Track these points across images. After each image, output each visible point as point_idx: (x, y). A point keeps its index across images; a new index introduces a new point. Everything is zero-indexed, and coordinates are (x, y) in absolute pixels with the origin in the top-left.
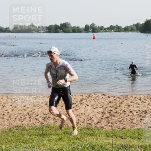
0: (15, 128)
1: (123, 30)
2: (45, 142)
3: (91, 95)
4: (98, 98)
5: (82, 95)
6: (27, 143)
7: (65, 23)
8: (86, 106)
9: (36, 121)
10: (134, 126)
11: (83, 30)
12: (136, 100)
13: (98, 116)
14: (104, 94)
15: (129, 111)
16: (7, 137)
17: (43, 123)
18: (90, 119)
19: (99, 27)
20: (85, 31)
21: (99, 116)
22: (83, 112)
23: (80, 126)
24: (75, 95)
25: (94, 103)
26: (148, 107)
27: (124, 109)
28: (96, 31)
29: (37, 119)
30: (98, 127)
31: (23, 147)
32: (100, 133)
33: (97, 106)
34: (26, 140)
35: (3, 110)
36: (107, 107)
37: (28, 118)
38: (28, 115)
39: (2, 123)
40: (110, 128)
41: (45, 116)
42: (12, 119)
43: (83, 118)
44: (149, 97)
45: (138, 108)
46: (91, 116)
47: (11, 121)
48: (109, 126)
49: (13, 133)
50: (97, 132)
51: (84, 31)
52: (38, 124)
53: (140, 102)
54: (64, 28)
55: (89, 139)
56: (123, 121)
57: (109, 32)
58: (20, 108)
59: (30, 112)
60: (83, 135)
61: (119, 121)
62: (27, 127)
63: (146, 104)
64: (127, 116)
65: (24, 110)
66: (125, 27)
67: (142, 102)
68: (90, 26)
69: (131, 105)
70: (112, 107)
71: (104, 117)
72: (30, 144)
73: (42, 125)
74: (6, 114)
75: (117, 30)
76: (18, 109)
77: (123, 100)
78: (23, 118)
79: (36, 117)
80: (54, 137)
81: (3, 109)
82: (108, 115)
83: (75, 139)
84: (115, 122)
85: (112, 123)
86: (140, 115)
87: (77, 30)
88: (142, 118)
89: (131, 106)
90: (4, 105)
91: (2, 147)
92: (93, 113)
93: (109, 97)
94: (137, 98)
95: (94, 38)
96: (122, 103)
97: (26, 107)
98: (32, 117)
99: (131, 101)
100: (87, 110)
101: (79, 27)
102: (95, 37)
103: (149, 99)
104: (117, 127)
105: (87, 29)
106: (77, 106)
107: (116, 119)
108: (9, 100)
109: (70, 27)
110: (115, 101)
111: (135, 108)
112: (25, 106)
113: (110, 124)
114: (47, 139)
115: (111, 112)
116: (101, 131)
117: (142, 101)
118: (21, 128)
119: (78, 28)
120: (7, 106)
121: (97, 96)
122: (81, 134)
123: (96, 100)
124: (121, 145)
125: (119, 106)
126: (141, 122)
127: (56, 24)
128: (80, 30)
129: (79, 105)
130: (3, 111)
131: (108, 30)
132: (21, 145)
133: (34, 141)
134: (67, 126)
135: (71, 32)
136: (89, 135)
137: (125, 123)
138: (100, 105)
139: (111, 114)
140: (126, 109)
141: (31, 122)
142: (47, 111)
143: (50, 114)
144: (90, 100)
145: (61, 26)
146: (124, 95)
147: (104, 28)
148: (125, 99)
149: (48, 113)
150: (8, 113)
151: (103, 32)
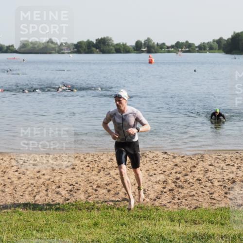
1: (197, 49)
3: (145, 154)
4: (156, 159)
6: (42, 231)
7: (103, 37)
9: (56, 195)
10: (214, 204)
11: (132, 49)
12: (218, 163)
13: (156, 188)
14: (166, 153)
15: (207, 180)
16: (11, 222)
17: (68, 200)
19: (157, 44)
20: (135, 52)
21: (158, 187)
22: (132, 181)
25: (150, 167)
26: (237, 173)
27: (199, 176)
28: (153, 50)
29: (58, 193)
30: (157, 205)
31: (36, 237)
32: (160, 215)
33: (156, 172)
34: (41, 227)
35: (3, 178)
36: (171, 173)
37: (44, 191)
38: (43, 186)
40: (176, 207)
41: (70, 188)
42: (18, 193)
44: (238, 158)
45: (221, 174)
46: (145, 187)
47: (16, 196)
48: (175, 204)
49: (20, 215)
50: (155, 214)
51: (134, 50)
52: (60, 201)
53: (224, 165)
54: (102, 46)
55: (141, 225)
56: (196, 195)
57: (174, 52)
58: (31, 175)
59: (48, 182)
61: (190, 196)
63: (234, 169)
64: (204, 187)
65: (37, 178)
66: (200, 45)
67: (227, 165)
68: (143, 42)
69: (210, 170)
70: (180, 173)
71: (166, 188)
72: (48, 233)
73: (67, 202)
74: (8, 185)
75: (188, 49)
76: (28, 177)
77: (197, 161)
78: (36, 190)
79: (58, 190)
80: (86, 221)
81: (4, 176)
82: (173, 185)
83: (120, 225)
84: (184, 197)
86: (225, 187)
87: (122, 49)
88: (228, 191)
89: (209, 172)
90: (5, 170)
91: (2, 237)
92: (149, 183)
93: (174, 158)
94: (220, 159)
95: (150, 62)
96: (194, 167)
97: (40, 174)
98: (51, 188)
99: (210, 163)
101: (126, 44)
102: (152, 60)
103: (239, 160)
104: (187, 205)
105: (138, 48)
107: (186, 192)
108: (14, 163)
109: (112, 45)
110: (184, 164)
111: (216, 175)
112: (39, 172)
113: (176, 201)
114: (74, 224)
115: (178, 181)
116: (161, 211)
117: (227, 163)
119: (124, 45)
120: (11, 173)
121: (154, 155)
122: (129, 216)
123: (153, 162)
124: (193, 234)
125: (191, 172)
126: (225, 197)
127: (88, 40)
128: (128, 50)
130: (4, 180)
131: (172, 49)
132: (33, 234)
133: (54, 229)
134: (106, 204)
135: (113, 53)
136: (142, 219)
137: (200, 199)
138: (160, 169)
139: (177, 185)
140: (201, 176)
141: (49, 198)
142: (75, 180)
143: (80, 185)
144: (144, 162)
145: (96, 43)
146: (198, 154)
147: (166, 46)
148: (201, 159)
149: (77, 183)
150: (12, 182)
151: (164, 52)
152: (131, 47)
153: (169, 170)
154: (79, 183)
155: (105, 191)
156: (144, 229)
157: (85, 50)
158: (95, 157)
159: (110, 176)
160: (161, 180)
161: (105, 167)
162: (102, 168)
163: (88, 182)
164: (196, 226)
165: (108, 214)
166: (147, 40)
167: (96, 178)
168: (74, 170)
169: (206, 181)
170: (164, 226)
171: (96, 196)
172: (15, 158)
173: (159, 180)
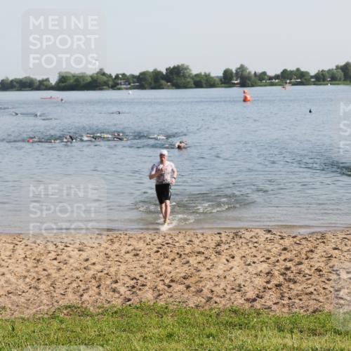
0: (65, 312)
1: (313, 80)
2: (135, 343)
3: (240, 234)
4: (255, 240)
5: (219, 233)
7: (176, 65)
8: (228, 258)
9: (111, 293)
11: (218, 81)
12: (346, 245)
13: (256, 282)
14: (269, 231)
15: (330, 270)
16: (48, 332)
17: (129, 300)
18: (237, 288)
19: (255, 73)
20: (223, 85)
21: (259, 282)
22: (221, 272)
23: (215, 305)
24: (203, 234)
25: (247, 252)
27: (319, 264)
28: (249, 82)
29: (114, 291)
30: (259, 307)
32: (264, 323)
33: (255, 259)
34: (91, 340)
35: (36, 269)
36: (278, 261)
37: (95, 288)
38: (93, 281)
39: (34, 300)
40: (286, 310)
41: (132, 283)
42: (57, 291)
43: (221, 287)
46: (240, 281)
47: (55, 295)
48: (284, 305)
49: (61, 322)
50: (255, 320)
51: (222, 83)
52: (117, 302)
54: (175, 78)
55: (236, 337)
56: (315, 292)
57: (280, 85)
58: (75, 265)
59: (100, 274)
60: (222, 328)
61: (307, 294)
62: (92, 308)
64: (326, 281)
65: (85, 268)
66: (318, 73)
68: (234, 71)
69: (334, 256)
70: (291, 260)
71: (272, 283)
73: (128, 303)
74: (43, 279)
75: (299, 80)
76: (72, 268)
77: (315, 243)
78: (83, 287)
79: (114, 285)
80: (156, 331)
81: (37, 267)
82: (281, 278)
83: (205, 336)
84: (297, 295)
85: (290, 299)
87: (204, 82)
89: (334, 259)
90: (38, 258)
92: (245, 275)
93: (282, 238)
94: (349, 240)
96: (312, 251)
97: (89, 263)
98: (105, 284)
99: (334, 246)
100: (231, 268)
101: (209, 75)
104: (302, 308)
105: (227, 79)
106: (206, 258)
107: (300, 288)
109: (189, 76)
110: (296, 247)
111: (343, 262)
112: (87, 260)
113: (286, 301)
114: (139, 335)
115: (288, 272)
116: (264, 317)
118: (79, 310)
119: (207, 76)
120: (47, 261)
121: (253, 234)
122: (218, 324)
123: (251, 245)
124: (312, 349)
125: (307, 259)
127: (155, 70)
128: (212, 83)
129: (213, 257)
130: (37, 272)
131: (277, 81)
133: (110, 342)
134: (185, 305)
135: (191, 88)
136: (237, 327)
137: (321, 298)
138: (261, 255)
139: (287, 278)
140: (322, 265)
141: (101, 298)
142: (139, 271)
143: (146, 278)
144: (237, 245)
145: (167, 73)
146: (317, 232)
147: (268, 76)
148: (321, 241)
149: (141, 276)
150: (49, 275)
151: (265, 86)
152: (217, 79)
153: (274, 256)
154: (145, 276)
155: (182, 287)
156: (240, 343)
157: (151, 84)
158: (167, 237)
159: (190, 266)
160: (263, 271)
161: (182, 253)
162: (178, 254)
163: (158, 275)
164: (316, 338)
165: (187, 321)
166: (239, 68)
167: (169, 268)
168: (138, 257)
169: (330, 272)
170: (270, 339)
171: (170, 295)
172: (53, 240)
173: (261, 271)
